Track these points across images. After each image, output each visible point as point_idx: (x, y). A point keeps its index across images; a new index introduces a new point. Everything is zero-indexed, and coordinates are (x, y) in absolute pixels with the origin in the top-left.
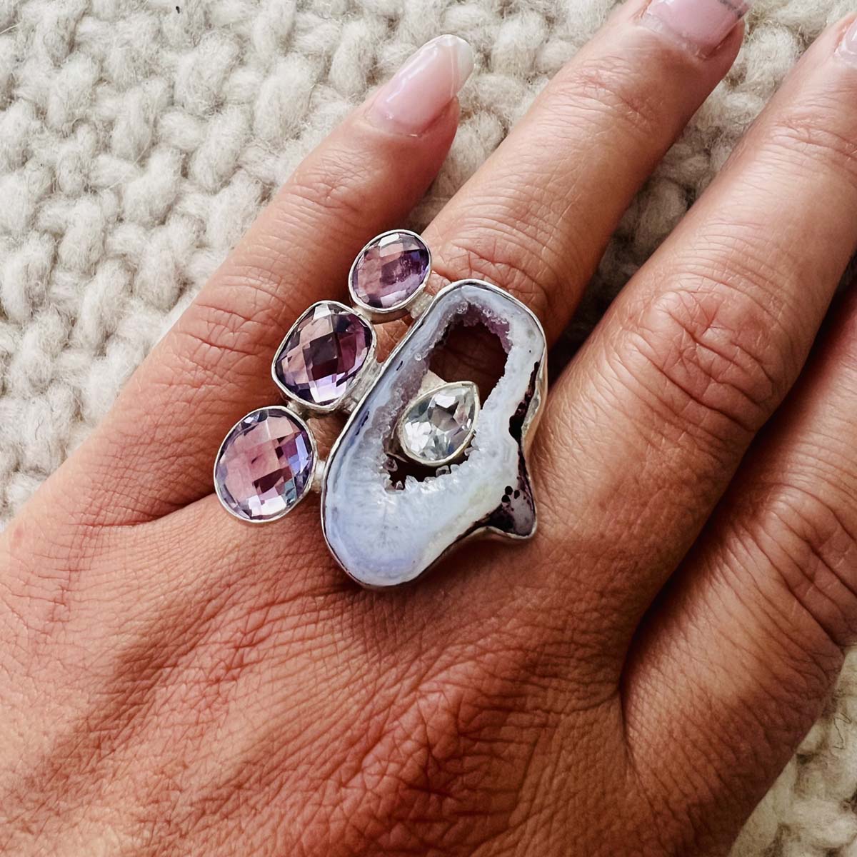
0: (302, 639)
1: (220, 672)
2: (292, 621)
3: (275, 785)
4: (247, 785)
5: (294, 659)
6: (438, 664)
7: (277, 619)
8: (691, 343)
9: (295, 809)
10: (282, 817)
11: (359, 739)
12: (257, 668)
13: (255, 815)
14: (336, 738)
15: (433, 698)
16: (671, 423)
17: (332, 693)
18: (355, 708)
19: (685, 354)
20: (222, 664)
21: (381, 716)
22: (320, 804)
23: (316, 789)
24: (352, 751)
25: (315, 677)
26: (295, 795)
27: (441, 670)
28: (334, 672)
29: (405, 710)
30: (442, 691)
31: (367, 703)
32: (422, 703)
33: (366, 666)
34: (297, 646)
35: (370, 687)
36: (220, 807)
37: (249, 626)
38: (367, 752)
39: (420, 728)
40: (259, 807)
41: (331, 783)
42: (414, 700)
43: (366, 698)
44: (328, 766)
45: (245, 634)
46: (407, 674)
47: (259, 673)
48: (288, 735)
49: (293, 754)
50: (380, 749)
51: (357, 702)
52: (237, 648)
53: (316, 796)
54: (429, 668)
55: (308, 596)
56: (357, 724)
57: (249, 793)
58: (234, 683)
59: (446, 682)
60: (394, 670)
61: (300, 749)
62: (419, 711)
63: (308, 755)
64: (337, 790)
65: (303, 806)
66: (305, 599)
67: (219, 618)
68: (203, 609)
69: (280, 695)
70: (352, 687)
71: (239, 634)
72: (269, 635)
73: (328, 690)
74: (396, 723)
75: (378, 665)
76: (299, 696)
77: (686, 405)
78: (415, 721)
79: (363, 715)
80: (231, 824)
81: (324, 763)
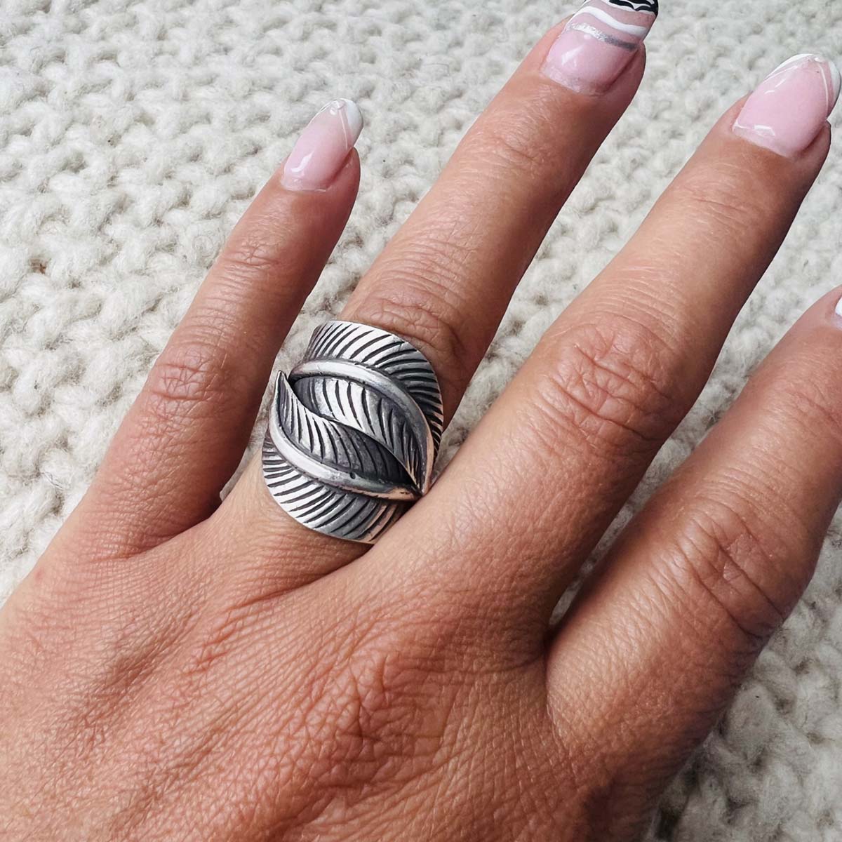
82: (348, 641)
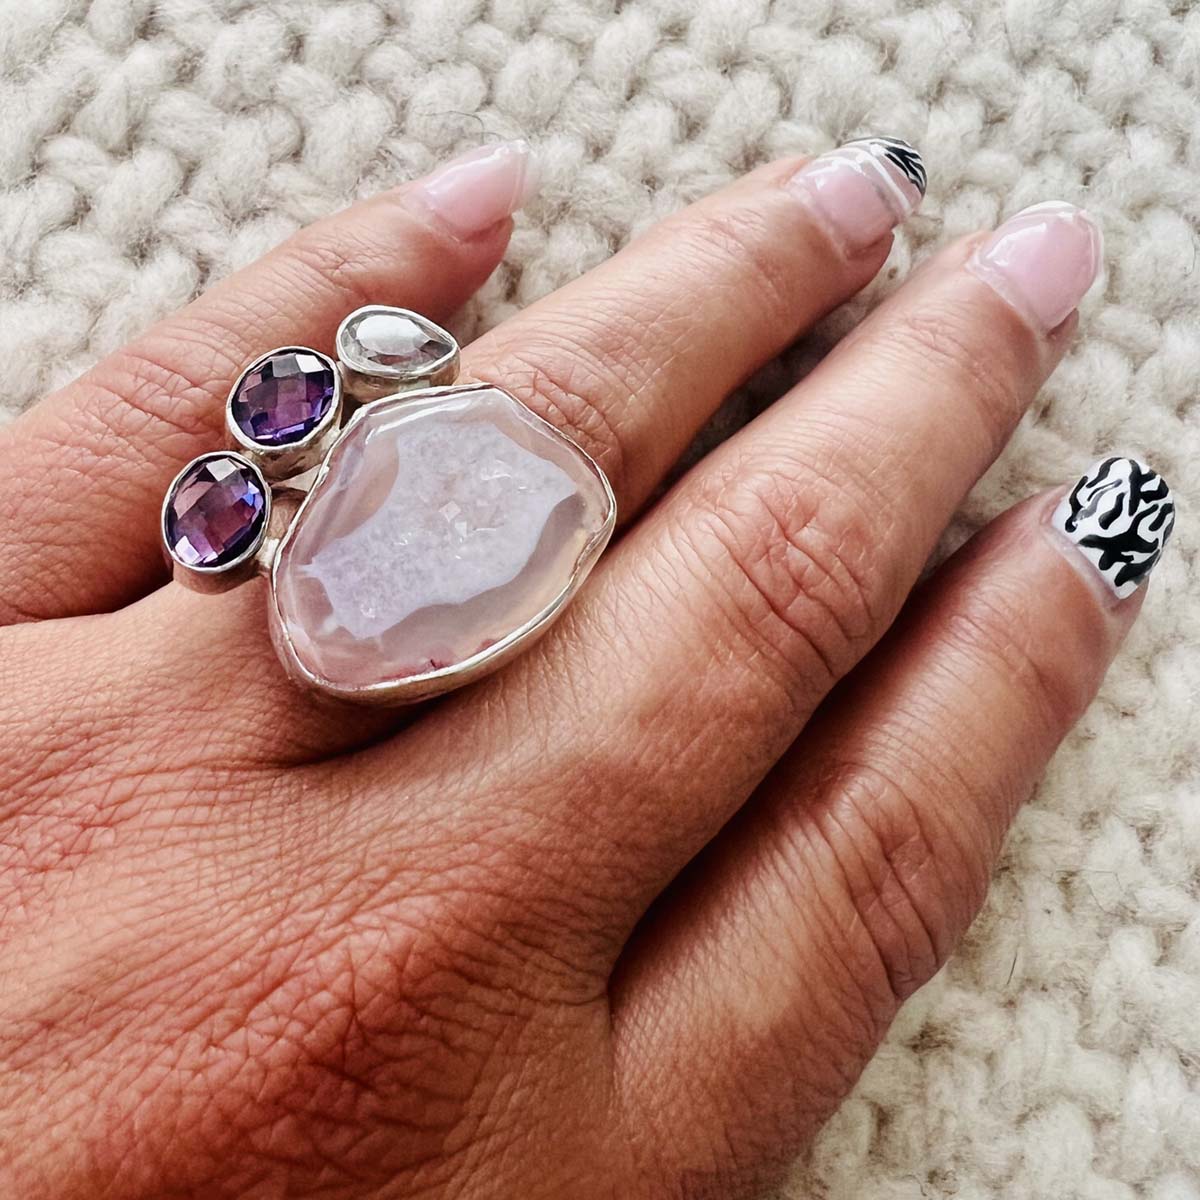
0: (188, 825)
1: (52, 856)
2: (177, 797)
3: (109, 1028)
4: (63, 1023)
5: (170, 849)
6: (385, 892)
7: (155, 793)
8: (782, 539)
9: (134, 1069)
10: (110, 1077)
11: (250, 978)
12: (110, 854)
13: (67, 1070)
14: (217, 970)
15: (371, 937)
16: (743, 636)
17: (221, 903)
18: (252, 932)
19: (773, 551)
20: (57, 845)
21: (291, 950)
22: (173, 1067)
23: (170, 1043)
24: (237, 993)
25: (199, 878)
26: (136, 1046)
27: (389, 901)
28: (227, 876)
29: (327, 947)
30: (385, 929)
31: (272, 926)
32: (354, 940)
33: (277, 876)
34: (177, 833)
35: (279, 906)
36: (14, 1050)
37: (110, 798)
38: (259, 998)
39: (345, 977)
40: (75, 1057)
41: (196, 1039)
42: (343, 935)
43: (272, 919)
44: (197, 1010)
45: (100, 808)
46: (337, 898)
47: (114, 863)
48: (143, 957)
49: (144, 985)
50: (278, 997)
51: (256, 924)
52: (85, 826)
53: (169, 1054)
54: (371, 894)
55: (205, 767)
56: (250, 954)
57: (64, 1036)
58: (71, 873)
59: (391, 918)
60: (318, 888)
61: (157, 979)
62: (347, 949)
63: (168, 989)
64: (204, 1049)
65: (146, 1065)
66: (201, 771)
67: (64, 779)
68: (41, 761)
69: (140, 896)
70: (251, 900)
71: (91, 808)
72: (137, 813)
73: (214, 900)
74: (310, 963)
75: (295, 876)
76: (168, 902)
77: (765, 616)
78: (339, 964)
79: (262, 944)
80: (27, 1078)
81: (190, 1006)
82: (347, 891)
